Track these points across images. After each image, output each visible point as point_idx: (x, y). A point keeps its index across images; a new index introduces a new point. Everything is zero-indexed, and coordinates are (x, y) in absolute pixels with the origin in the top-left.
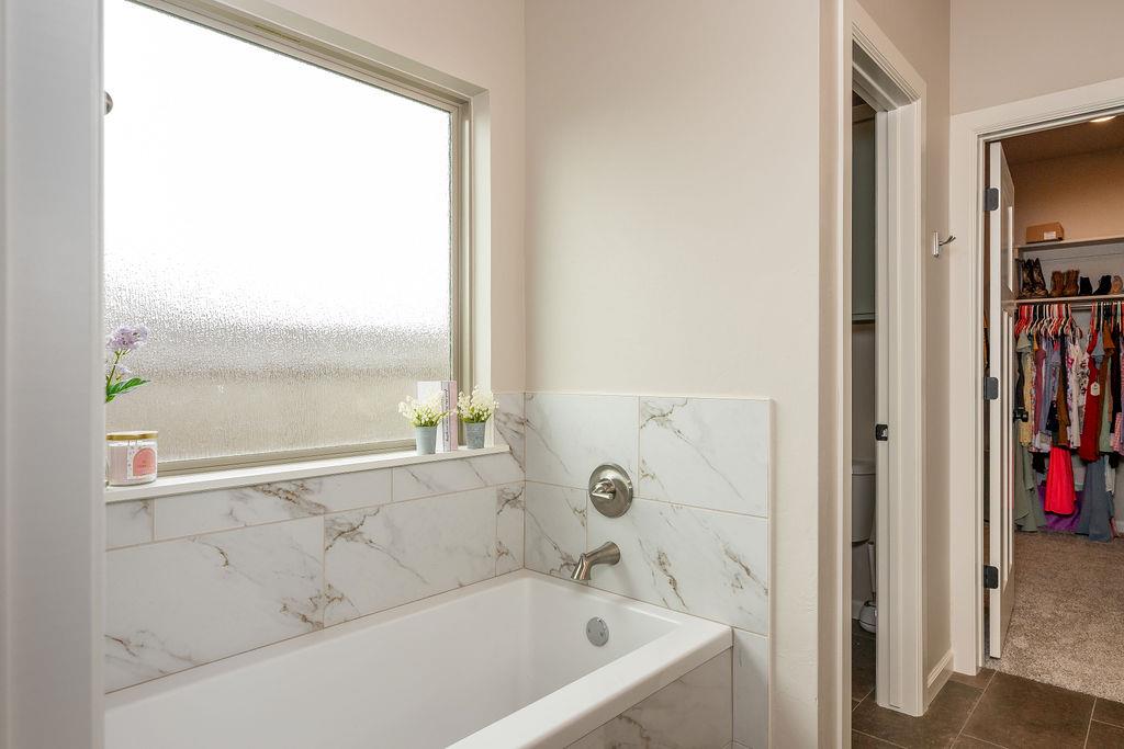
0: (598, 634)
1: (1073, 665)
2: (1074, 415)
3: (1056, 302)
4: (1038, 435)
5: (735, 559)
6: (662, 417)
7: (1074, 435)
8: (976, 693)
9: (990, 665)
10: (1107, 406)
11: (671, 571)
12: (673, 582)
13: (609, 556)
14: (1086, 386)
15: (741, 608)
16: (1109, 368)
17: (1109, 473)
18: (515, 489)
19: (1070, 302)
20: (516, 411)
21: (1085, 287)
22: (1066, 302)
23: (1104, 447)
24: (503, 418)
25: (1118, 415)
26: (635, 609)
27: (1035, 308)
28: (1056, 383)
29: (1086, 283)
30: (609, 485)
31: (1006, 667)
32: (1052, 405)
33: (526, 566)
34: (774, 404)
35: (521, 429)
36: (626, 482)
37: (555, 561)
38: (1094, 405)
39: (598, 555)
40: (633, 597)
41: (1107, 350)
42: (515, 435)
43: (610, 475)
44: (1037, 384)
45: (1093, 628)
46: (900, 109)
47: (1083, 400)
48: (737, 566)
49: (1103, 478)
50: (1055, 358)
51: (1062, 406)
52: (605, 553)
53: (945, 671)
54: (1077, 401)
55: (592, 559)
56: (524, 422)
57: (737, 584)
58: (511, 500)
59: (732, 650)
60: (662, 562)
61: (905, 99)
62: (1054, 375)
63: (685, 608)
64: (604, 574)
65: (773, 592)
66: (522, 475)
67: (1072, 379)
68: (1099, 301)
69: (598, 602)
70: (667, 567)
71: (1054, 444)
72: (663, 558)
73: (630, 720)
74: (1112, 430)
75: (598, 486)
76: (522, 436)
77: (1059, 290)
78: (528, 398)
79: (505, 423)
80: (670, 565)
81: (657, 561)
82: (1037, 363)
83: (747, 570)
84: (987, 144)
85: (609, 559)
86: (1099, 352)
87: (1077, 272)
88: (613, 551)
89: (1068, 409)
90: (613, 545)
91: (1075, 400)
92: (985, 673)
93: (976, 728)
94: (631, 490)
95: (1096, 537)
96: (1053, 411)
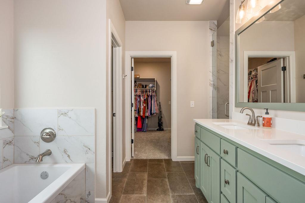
0: (45, 176)
1: (144, 155)
2: (142, 110)
4: (136, 114)
5: (86, 147)
6: (65, 114)
7: (142, 114)
8: (130, 164)
9: (132, 158)
10: (146, 108)
11: (68, 153)
12: (69, 156)
13: (48, 153)
14: (143, 104)
15: (88, 158)
16: (147, 101)
17: (147, 120)
18: (10, 139)
20: (11, 115)
22: (140, 89)
23: (146, 115)
24: (5, 117)
25: (148, 110)
26: (56, 166)
27: (136, 90)
28: (139, 104)
30: (48, 134)
31: (135, 158)
32: (138, 108)
33: (15, 163)
34: (96, 110)
35: (13, 120)
36: (54, 132)
37: (27, 158)
38: (145, 107)
39: (45, 154)
40: (56, 163)
42: (11, 122)
43: (48, 131)
44: (136, 104)
45: (146, 147)
46: (118, 48)
47: (143, 107)
48: (87, 148)
50: (139, 100)
51: (140, 108)
52: (47, 153)
53: (125, 161)
54: (142, 107)
55: (43, 155)
56: (14, 118)
57: (87, 152)
58: (9, 143)
59: (86, 169)
60: (65, 152)
61: (119, 46)
63: (72, 162)
64: (46, 159)
65: (96, 153)
66: (13, 134)
67: (141, 103)
68: (145, 89)
69: (45, 167)
70: (67, 153)
71: (139, 115)
72: (66, 151)
73: (62, 194)
74: (147, 112)
75: (44, 134)
76: (13, 122)
77: (139, 87)
78: (15, 110)
79: (6, 119)
80: (68, 152)
81: (64, 152)
82: (136, 100)
83: (89, 149)
84: (132, 58)
85: (48, 154)
86: (145, 98)
87: (142, 84)
88: (49, 152)
90: (49, 150)
92: (131, 160)
93: (132, 171)
94: (55, 134)
95: (145, 132)
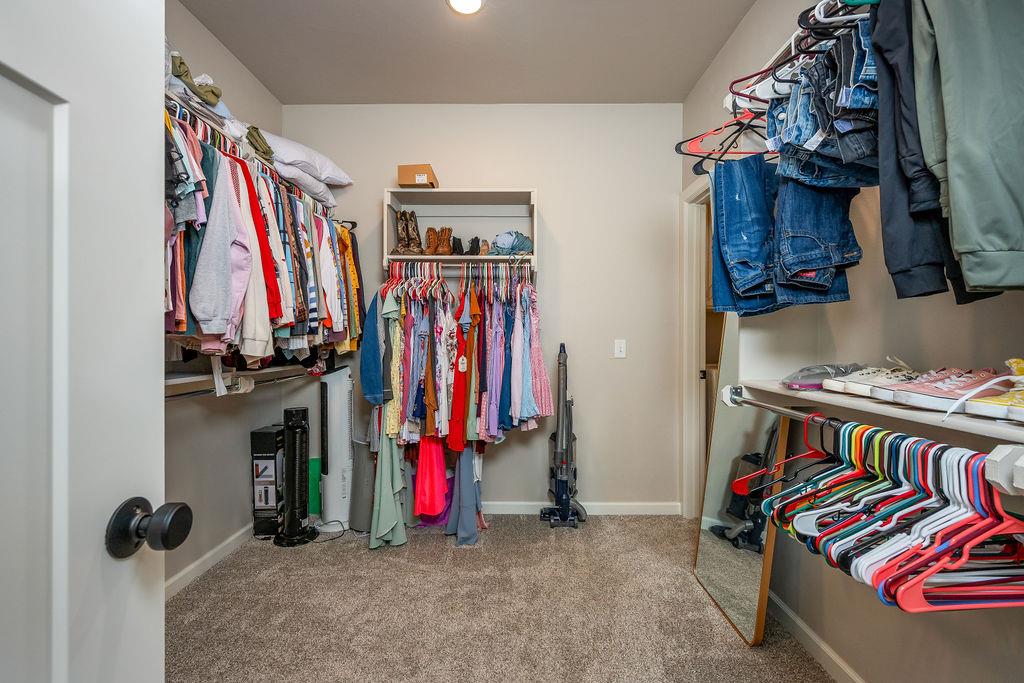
2: (442, 397)
3: (426, 261)
4: (407, 423)
7: (442, 422)
10: (474, 385)
14: (454, 360)
16: (476, 338)
17: (477, 462)
19: (441, 261)
21: (457, 247)
22: (438, 261)
23: (471, 435)
25: (484, 395)
27: (407, 264)
28: (425, 357)
29: (457, 244)
32: (420, 385)
38: (461, 381)
41: (473, 316)
44: (405, 360)
47: (451, 377)
49: (471, 467)
50: (423, 326)
51: (430, 387)
54: (446, 378)
62: (423, 347)
67: (441, 351)
68: (468, 261)
71: (423, 434)
74: (479, 415)
77: (432, 249)
82: (406, 333)
86: (466, 318)
87: (450, 230)
89: (436, 389)
91: (444, 378)
96: (421, 392)
